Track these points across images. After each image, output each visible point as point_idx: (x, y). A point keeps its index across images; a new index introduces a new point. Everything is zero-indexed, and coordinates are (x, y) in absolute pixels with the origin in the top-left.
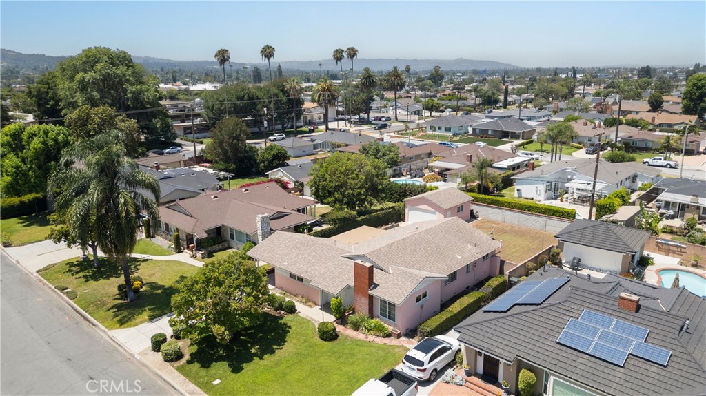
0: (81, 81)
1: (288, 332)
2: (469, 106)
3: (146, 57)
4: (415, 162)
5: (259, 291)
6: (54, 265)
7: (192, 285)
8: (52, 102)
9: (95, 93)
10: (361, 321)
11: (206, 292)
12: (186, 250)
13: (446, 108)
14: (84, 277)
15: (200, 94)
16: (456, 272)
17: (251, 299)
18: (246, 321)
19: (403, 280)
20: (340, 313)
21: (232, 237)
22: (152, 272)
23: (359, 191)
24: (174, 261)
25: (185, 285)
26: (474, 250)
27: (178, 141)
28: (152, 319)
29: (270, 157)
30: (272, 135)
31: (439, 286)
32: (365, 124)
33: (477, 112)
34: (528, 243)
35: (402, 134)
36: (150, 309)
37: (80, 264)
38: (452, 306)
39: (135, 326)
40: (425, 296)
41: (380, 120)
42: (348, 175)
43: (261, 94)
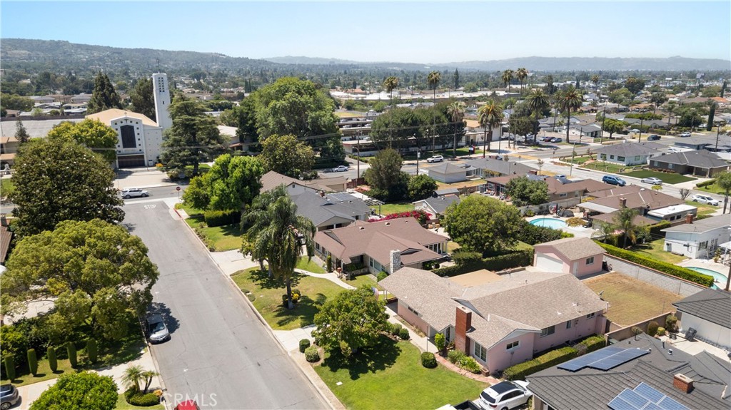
0: (273, 108)
1: (399, 354)
2: (662, 127)
3: (332, 59)
4: (566, 200)
5: (377, 320)
6: (242, 271)
7: (330, 308)
8: (250, 122)
9: (283, 118)
10: (459, 356)
11: (339, 315)
12: (335, 271)
13: (632, 128)
14: (262, 284)
15: (375, 104)
16: (554, 327)
17: (370, 325)
18: (365, 341)
19: (497, 328)
20: (442, 346)
21: (371, 265)
22: (308, 287)
23: (486, 234)
24: (325, 279)
25: (325, 308)
26: (577, 309)
27: (347, 159)
28: (303, 326)
29: (419, 187)
30: (431, 156)
31: (532, 337)
32: (531, 146)
33: (670, 134)
34: (653, 305)
35: (568, 161)
36: (302, 318)
37: (259, 273)
38: (541, 357)
39: (291, 329)
40: (516, 344)
41: (549, 141)
42: (477, 219)
43: (423, 117)
